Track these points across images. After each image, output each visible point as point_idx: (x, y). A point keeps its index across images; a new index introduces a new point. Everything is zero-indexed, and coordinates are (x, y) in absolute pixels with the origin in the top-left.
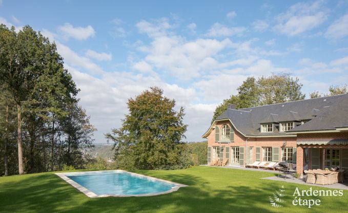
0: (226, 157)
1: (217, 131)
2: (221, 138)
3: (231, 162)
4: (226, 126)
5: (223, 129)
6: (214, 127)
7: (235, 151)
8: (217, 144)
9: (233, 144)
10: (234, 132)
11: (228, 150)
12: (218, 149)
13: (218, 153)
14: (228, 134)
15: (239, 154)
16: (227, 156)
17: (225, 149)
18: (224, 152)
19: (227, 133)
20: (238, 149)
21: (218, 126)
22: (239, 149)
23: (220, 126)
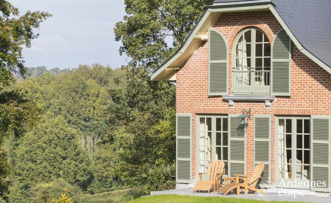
0: (258, 158)
1: (219, 50)
2: (234, 80)
3: (278, 175)
4: (254, 32)
5: (243, 45)
6: (204, 36)
7: (294, 134)
8: (218, 106)
9: (286, 107)
10: (290, 60)
11: (263, 127)
12: (222, 124)
13: (222, 139)
14: (263, 65)
15: (307, 145)
16: (262, 152)
17: (252, 124)
18: (249, 139)
19: (258, 62)
20: (304, 125)
21: (221, 30)
22: (307, 122)
23: (229, 33)
